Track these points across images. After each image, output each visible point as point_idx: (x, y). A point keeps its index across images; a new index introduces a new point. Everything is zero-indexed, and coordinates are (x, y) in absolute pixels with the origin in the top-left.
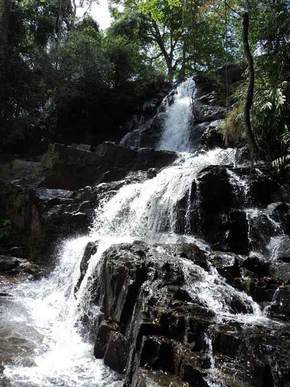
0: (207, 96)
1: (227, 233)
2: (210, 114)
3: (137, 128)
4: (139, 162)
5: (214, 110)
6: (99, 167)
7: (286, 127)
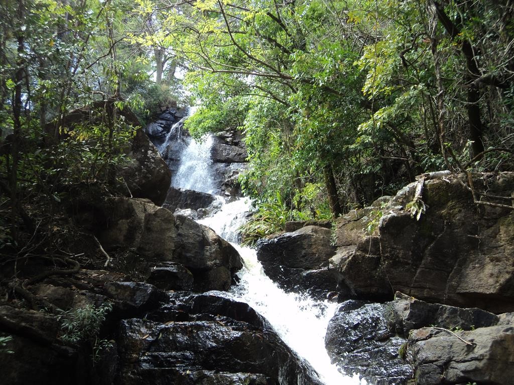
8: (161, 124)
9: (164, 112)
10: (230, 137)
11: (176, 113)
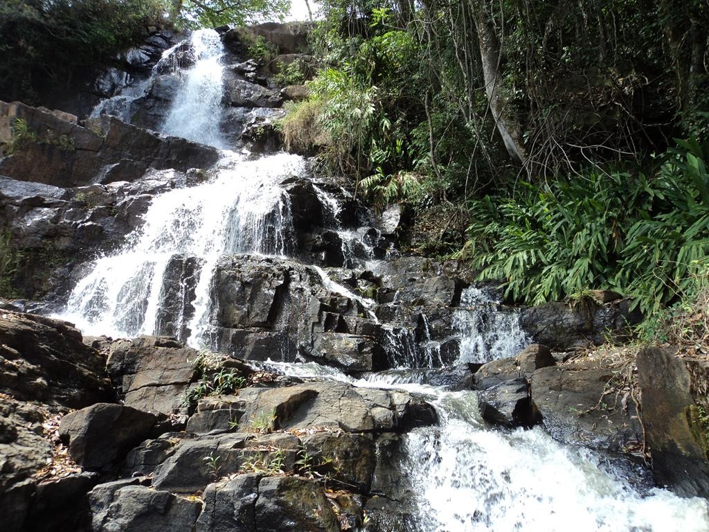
0: (244, 66)
1: (323, 255)
2: (249, 95)
3: (119, 93)
4: (162, 156)
5: (255, 90)
6: (99, 154)
7: (374, 142)
8: (148, 50)
9: (153, 34)
10: (253, 71)
11: (172, 37)
